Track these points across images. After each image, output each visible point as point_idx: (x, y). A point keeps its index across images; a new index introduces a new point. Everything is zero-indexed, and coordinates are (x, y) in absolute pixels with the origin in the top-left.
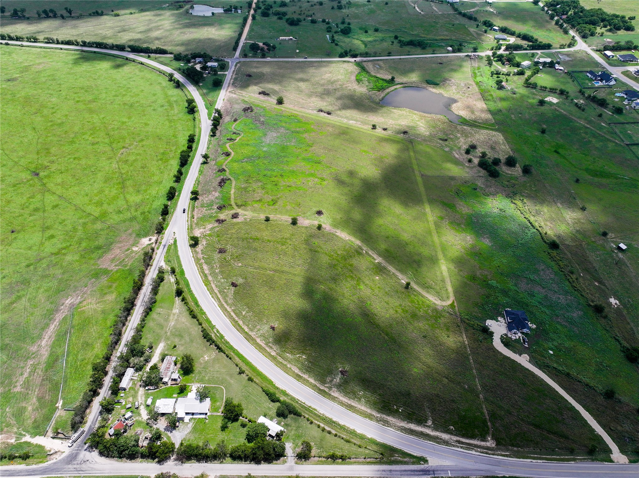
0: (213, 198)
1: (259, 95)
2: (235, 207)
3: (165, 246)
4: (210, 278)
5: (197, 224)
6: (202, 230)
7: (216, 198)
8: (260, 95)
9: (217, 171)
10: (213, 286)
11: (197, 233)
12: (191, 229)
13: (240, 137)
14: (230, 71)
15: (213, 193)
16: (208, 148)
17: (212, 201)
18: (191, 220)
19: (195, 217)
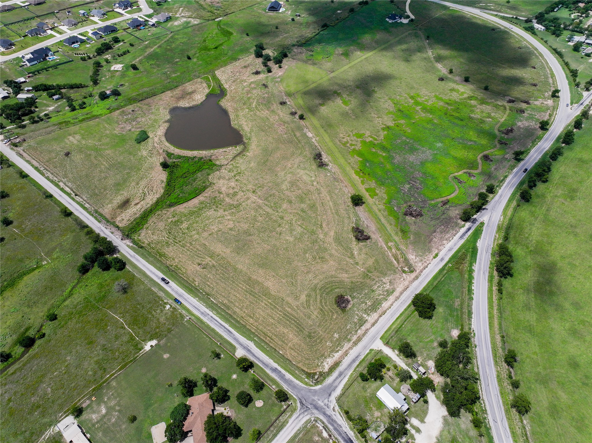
0: (524, 122)
1: (373, 236)
2: (508, 107)
3: (582, 104)
4: (549, 76)
5: (548, 109)
6: (545, 103)
7: (521, 121)
8: (370, 234)
9: (508, 146)
10: (549, 72)
11: (550, 102)
12: (555, 108)
13: (456, 174)
14: (365, 348)
15: (522, 126)
16: (506, 177)
17: (526, 120)
18: (553, 113)
19: (548, 114)
